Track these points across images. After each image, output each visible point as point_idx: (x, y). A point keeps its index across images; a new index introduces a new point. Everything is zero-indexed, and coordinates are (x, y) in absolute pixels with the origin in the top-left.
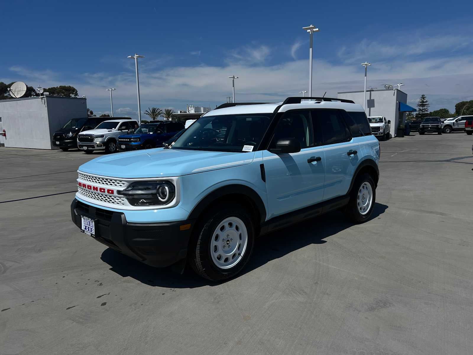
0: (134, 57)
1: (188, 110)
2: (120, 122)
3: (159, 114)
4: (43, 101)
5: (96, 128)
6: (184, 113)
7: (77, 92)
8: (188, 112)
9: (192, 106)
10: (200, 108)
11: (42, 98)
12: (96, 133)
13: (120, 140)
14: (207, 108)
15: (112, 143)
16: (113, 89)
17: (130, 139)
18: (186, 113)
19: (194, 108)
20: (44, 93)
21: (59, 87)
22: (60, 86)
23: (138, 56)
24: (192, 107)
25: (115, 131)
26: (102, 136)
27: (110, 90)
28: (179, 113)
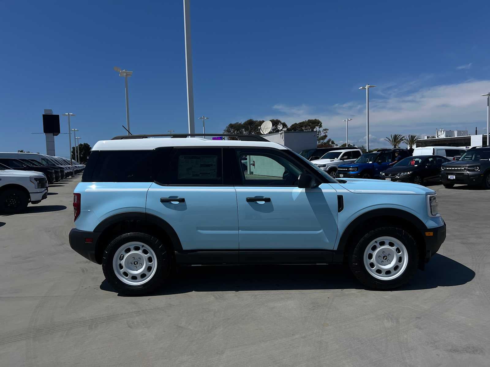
0: (366, 88)
1: (438, 135)
2: (342, 152)
3: (401, 140)
4: (282, 136)
5: (322, 158)
6: (432, 138)
7: (321, 124)
8: (437, 137)
9: (443, 130)
10: (453, 131)
11: (281, 134)
12: (319, 163)
13: (339, 169)
14: (463, 131)
15: (333, 172)
16: (350, 119)
17: (348, 168)
18: (434, 138)
19: (445, 132)
20: (283, 129)
21: (307, 121)
22: (309, 120)
23: (369, 86)
24: (443, 132)
25: (337, 160)
26: (324, 166)
27: (347, 120)
28: (426, 138)
